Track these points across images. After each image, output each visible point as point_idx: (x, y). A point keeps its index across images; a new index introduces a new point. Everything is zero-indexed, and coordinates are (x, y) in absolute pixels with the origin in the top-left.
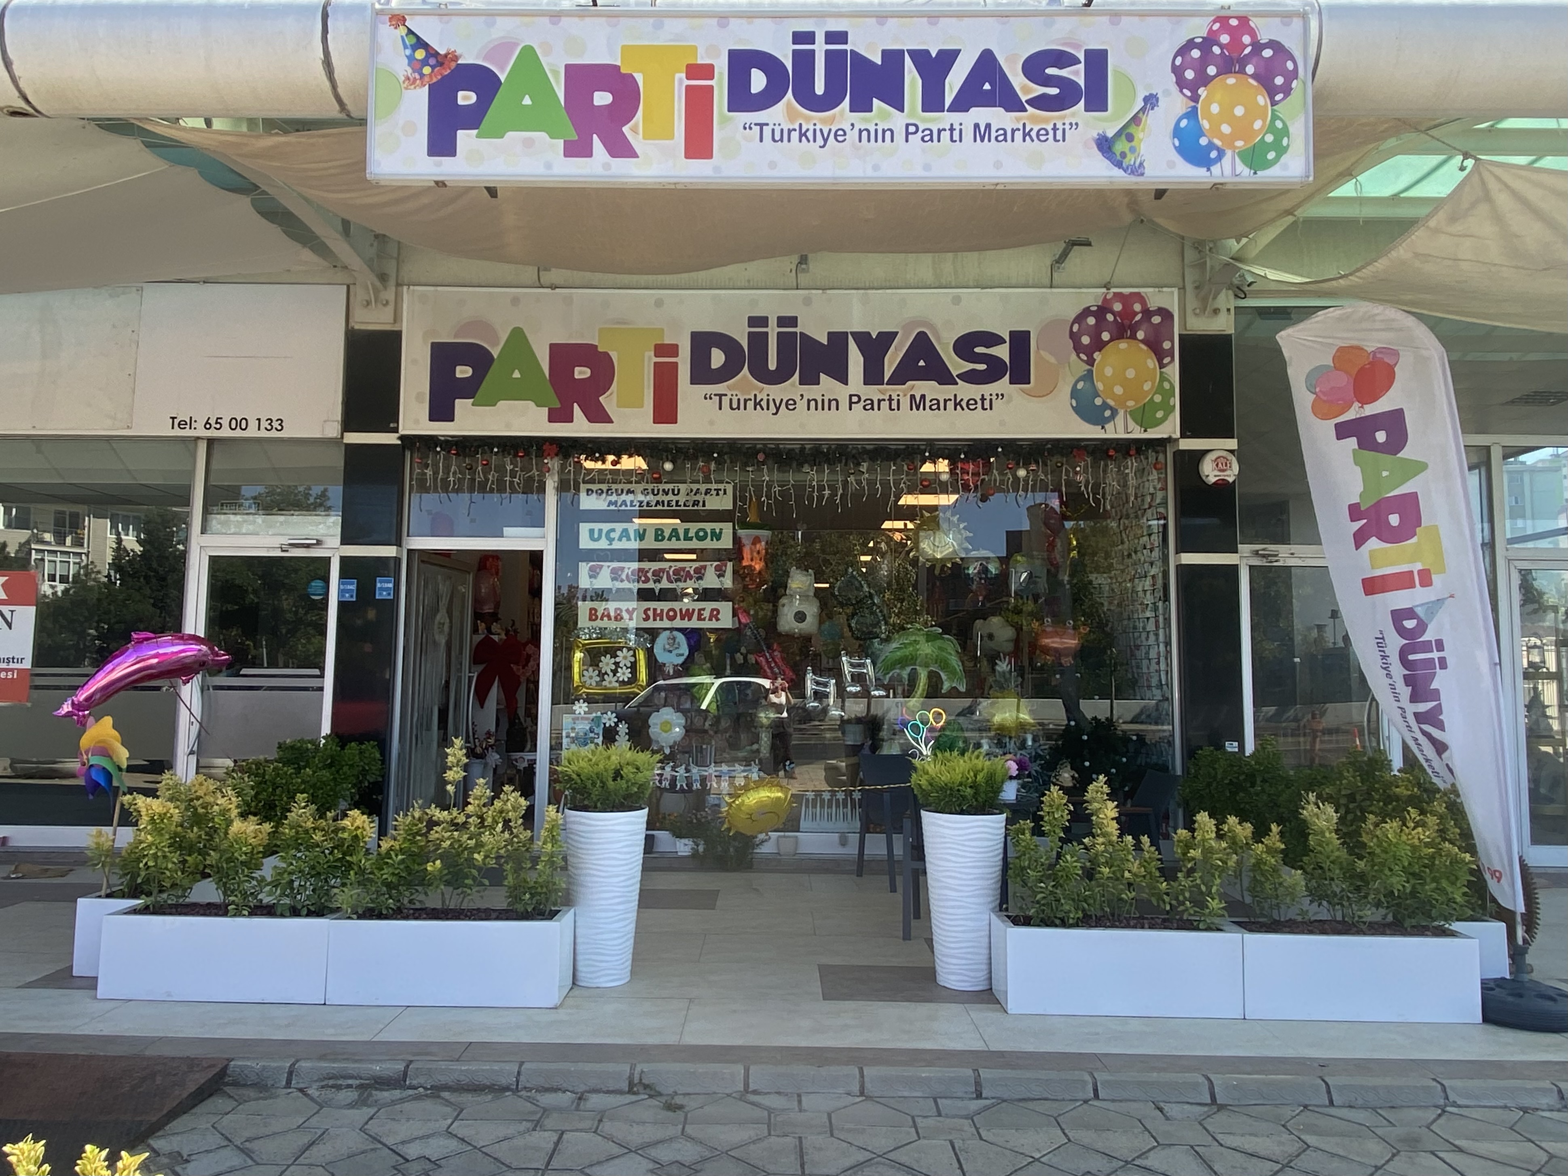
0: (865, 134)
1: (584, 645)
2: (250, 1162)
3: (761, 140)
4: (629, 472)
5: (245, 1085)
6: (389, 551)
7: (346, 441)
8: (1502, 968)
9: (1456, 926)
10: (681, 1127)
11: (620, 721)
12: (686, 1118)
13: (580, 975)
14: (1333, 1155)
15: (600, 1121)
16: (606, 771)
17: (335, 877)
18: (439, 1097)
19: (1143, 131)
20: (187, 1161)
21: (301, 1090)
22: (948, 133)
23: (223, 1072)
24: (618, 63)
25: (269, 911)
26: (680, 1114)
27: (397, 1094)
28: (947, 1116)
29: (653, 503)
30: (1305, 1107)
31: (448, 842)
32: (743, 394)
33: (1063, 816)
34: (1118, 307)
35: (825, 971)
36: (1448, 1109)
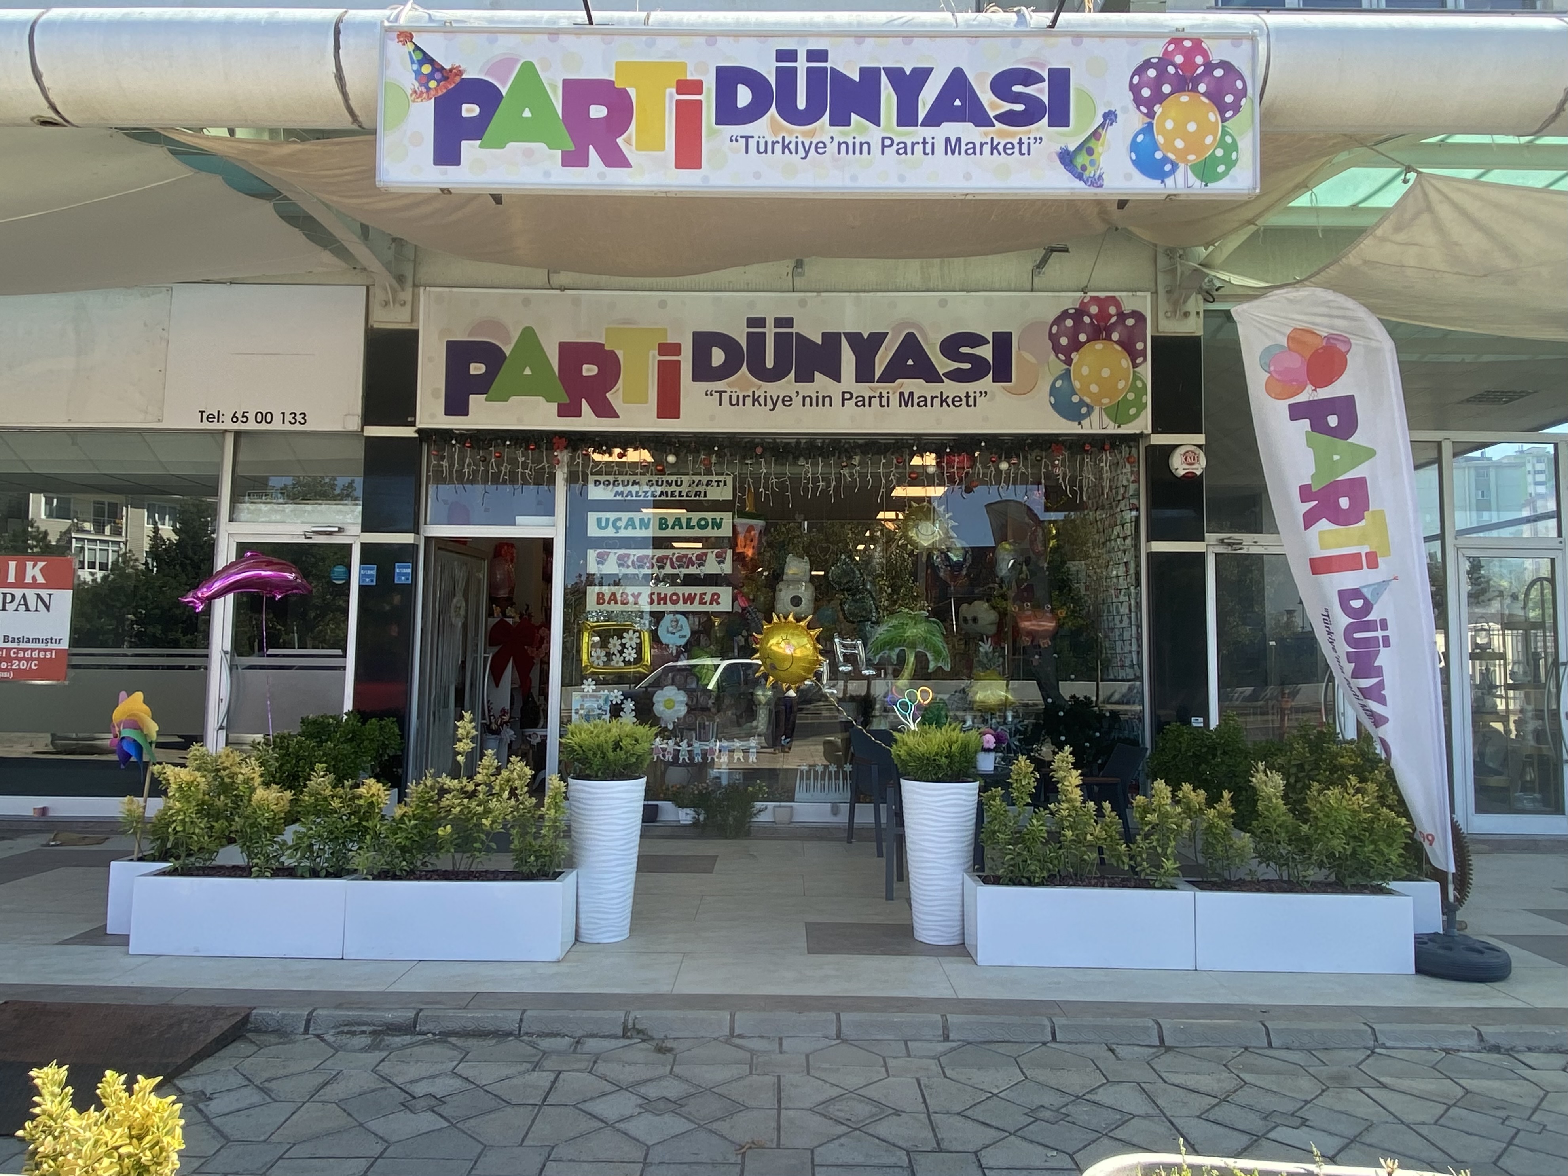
0: (843, 146)
1: (592, 627)
2: (268, 1100)
3: (747, 152)
4: (634, 465)
5: (266, 1032)
6: (407, 538)
7: (366, 434)
8: (1435, 923)
9: (1393, 885)
10: (669, 1067)
11: (625, 698)
12: (674, 1061)
13: (582, 931)
14: (1267, 1090)
15: (595, 1062)
16: (606, 742)
17: (351, 841)
18: (446, 1042)
19: (1102, 145)
20: (210, 1099)
21: (318, 1036)
22: (921, 146)
23: (246, 1020)
24: (613, 79)
25: (290, 873)
26: (670, 1056)
27: (407, 1039)
28: (915, 1057)
29: (658, 493)
30: (1246, 1049)
31: (458, 809)
32: (741, 390)
33: (1030, 783)
34: (1094, 310)
35: (811, 928)
36: (1377, 1050)
